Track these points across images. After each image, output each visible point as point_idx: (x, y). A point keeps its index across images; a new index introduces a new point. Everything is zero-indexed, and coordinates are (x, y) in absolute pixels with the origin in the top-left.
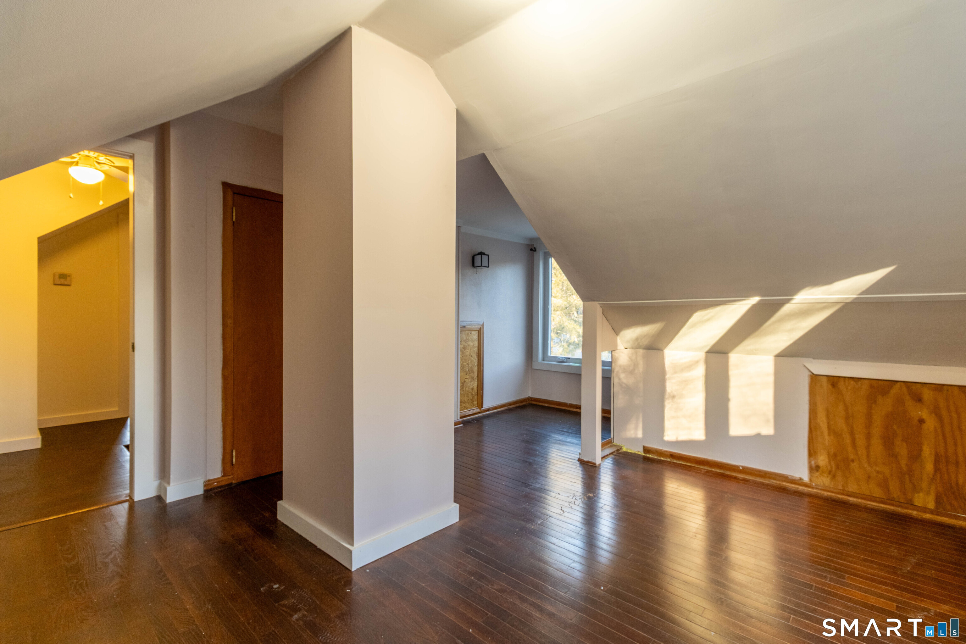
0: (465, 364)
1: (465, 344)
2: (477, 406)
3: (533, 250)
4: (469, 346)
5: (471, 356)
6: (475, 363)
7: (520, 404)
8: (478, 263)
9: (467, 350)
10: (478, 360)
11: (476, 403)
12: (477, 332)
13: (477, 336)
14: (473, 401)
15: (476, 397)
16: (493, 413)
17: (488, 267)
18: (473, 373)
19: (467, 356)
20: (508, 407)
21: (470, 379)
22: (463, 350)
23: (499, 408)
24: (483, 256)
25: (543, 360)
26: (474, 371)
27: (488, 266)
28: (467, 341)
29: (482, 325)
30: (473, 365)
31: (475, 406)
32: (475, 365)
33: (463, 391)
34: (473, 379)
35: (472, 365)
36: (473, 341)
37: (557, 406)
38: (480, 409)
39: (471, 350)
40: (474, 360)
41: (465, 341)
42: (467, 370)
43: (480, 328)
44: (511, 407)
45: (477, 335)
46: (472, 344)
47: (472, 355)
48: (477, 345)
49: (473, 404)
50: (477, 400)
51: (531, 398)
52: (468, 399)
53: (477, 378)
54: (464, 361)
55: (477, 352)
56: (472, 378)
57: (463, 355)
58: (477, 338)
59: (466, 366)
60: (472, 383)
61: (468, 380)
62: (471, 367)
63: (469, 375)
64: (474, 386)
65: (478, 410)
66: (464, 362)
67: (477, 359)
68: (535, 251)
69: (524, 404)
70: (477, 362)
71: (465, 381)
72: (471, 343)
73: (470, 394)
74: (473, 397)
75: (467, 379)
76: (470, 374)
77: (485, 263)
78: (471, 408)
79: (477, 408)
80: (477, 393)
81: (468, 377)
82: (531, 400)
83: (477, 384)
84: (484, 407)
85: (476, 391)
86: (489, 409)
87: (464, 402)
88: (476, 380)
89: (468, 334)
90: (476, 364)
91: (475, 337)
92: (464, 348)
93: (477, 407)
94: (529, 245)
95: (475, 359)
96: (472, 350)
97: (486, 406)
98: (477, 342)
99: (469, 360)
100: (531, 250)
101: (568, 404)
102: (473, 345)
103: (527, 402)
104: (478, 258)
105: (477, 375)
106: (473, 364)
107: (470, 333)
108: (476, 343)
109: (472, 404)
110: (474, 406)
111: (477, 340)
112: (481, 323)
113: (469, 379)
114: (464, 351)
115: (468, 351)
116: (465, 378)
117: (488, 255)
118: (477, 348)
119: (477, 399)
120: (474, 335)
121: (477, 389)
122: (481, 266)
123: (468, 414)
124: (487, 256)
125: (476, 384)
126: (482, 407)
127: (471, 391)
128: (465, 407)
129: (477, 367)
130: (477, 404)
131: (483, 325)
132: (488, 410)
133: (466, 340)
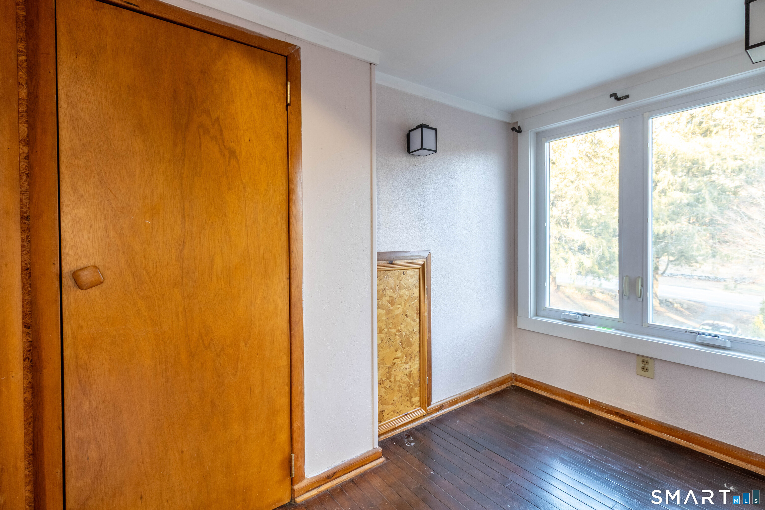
0: (394, 331)
1: (394, 295)
2: (418, 404)
3: (517, 130)
4: (401, 297)
5: (406, 315)
6: (413, 327)
7: (498, 389)
8: (415, 144)
9: (399, 306)
10: (420, 322)
11: (416, 399)
12: (418, 270)
13: (418, 279)
14: (411, 398)
15: (417, 389)
16: (450, 413)
17: (436, 151)
18: (411, 345)
19: (396, 316)
20: (477, 396)
21: (405, 358)
22: (390, 305)
23: (461, 402)
24: (424, 129)
25: (536, 315)
26: (412, 342)
27: (435, 149)
28: (397, 288)
29: (426, 259)
30: (410, 332)
31: (414, 406)
32: (415, 331)
33: (390, 381)
34: (411, 358)
35: (408, 332)
36: (409, 289)
37: (566, 398)
38: (425, 409)
39: (405, 304)
40: (413, 323)
41: (393, 290)
42: (399, 342)
43: (424, 263)
44: (482, 396)
45: (417, 276)
46: (408, 293)
47: (408, 313)
48: (417, 294)
49: (411, 402)
50: (418, 395)
51: (515, 375)
52: (400, 394)
53: (418, 354)
54: (391, 326)
55: (418, 307)
56: (409, 356)
57: (389, 316)
58: (418, 281)
59: (396, 335)
60: (408, 365)
61: (399, 360)
62: (406, 335)
63: (402, 352)
64: (412, 369)
65: (422, 412)
66: (390, 328)
67: (418, 320)
68: (520, 131)
69: (503, 387)
70: (418, 325)
71: (394, 364)
72: (405, 293)
73: (404, 386)
74: (411, 390)
75: (397, 358)
76: (404, 348)
77: (429, 143)
78: (409, 410)
79: (420, 408)
80: (418, 382)
81: (399, 354)
82: (516, 380)
83: (418, 365)
84: (432, 403)
85: (417, 378)
86: (443, 406)
87: (392, 402)
88: (417, 359)
89: (399, 276)
90: (417, 329)
91: (414, 280)
92: (392, 302)
93: (420, 406)
94: (509, 124)
95: (414, 321)
96: (408, 305)
97: (436, 400)
98: (418, 289)
99: (401, 324)
100: (513, 129)
101: (590, 400)
102: (408, 295)
103: (510, 384)
104: (416, 136)
105: (418, 349)
106: (411, 330)
107: (404, 274)
108: (416, 291)
109: (409, 402)
110: (412, 406)
111: (418, 285)
112: (426, 255)
113: (403, 358)
114: (392, 308)
115: (399, 308)
116: (395, 357)
117: (435, 130)
118: (417, 300)
119: (418, 393)
120: (412, 277)
121: (418, 375)
122: (422, 148)
123: (400, 424)
124: (433, 132)
125: (415, 365)
126: (429, 404)
127: (406, 379)
128: (394, 411)
129: (417, 335)
130: (420, 400)
131: (428, 259)
132: (441, 407)
133: (395, 286)
